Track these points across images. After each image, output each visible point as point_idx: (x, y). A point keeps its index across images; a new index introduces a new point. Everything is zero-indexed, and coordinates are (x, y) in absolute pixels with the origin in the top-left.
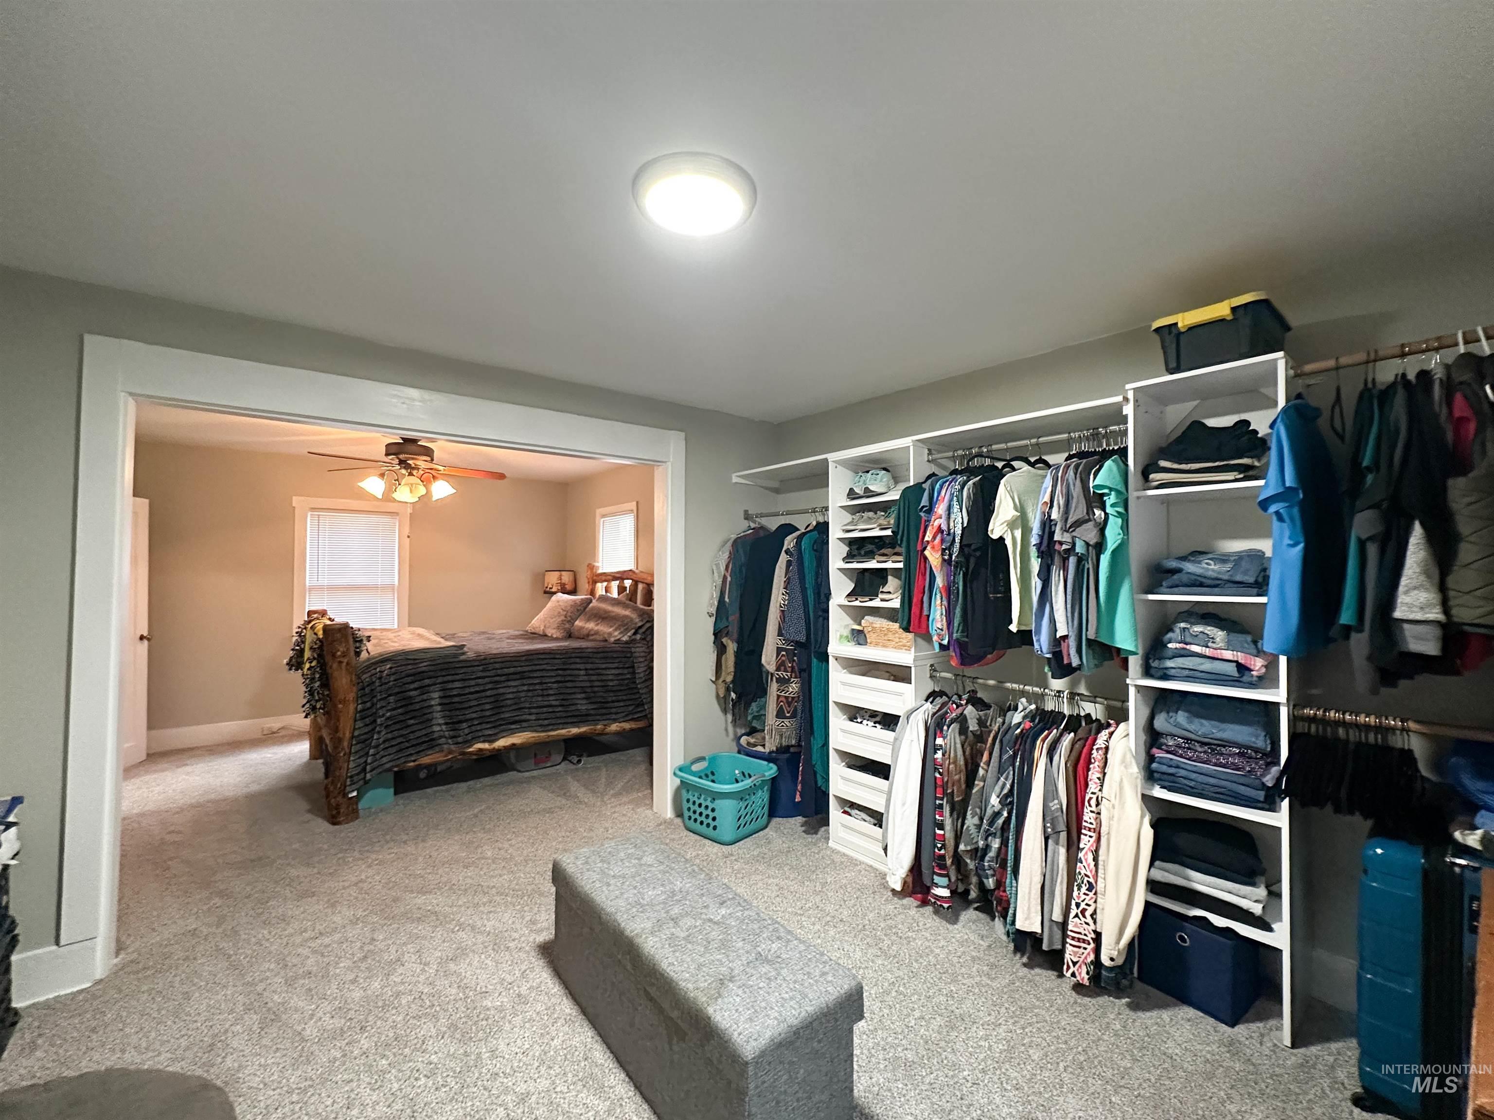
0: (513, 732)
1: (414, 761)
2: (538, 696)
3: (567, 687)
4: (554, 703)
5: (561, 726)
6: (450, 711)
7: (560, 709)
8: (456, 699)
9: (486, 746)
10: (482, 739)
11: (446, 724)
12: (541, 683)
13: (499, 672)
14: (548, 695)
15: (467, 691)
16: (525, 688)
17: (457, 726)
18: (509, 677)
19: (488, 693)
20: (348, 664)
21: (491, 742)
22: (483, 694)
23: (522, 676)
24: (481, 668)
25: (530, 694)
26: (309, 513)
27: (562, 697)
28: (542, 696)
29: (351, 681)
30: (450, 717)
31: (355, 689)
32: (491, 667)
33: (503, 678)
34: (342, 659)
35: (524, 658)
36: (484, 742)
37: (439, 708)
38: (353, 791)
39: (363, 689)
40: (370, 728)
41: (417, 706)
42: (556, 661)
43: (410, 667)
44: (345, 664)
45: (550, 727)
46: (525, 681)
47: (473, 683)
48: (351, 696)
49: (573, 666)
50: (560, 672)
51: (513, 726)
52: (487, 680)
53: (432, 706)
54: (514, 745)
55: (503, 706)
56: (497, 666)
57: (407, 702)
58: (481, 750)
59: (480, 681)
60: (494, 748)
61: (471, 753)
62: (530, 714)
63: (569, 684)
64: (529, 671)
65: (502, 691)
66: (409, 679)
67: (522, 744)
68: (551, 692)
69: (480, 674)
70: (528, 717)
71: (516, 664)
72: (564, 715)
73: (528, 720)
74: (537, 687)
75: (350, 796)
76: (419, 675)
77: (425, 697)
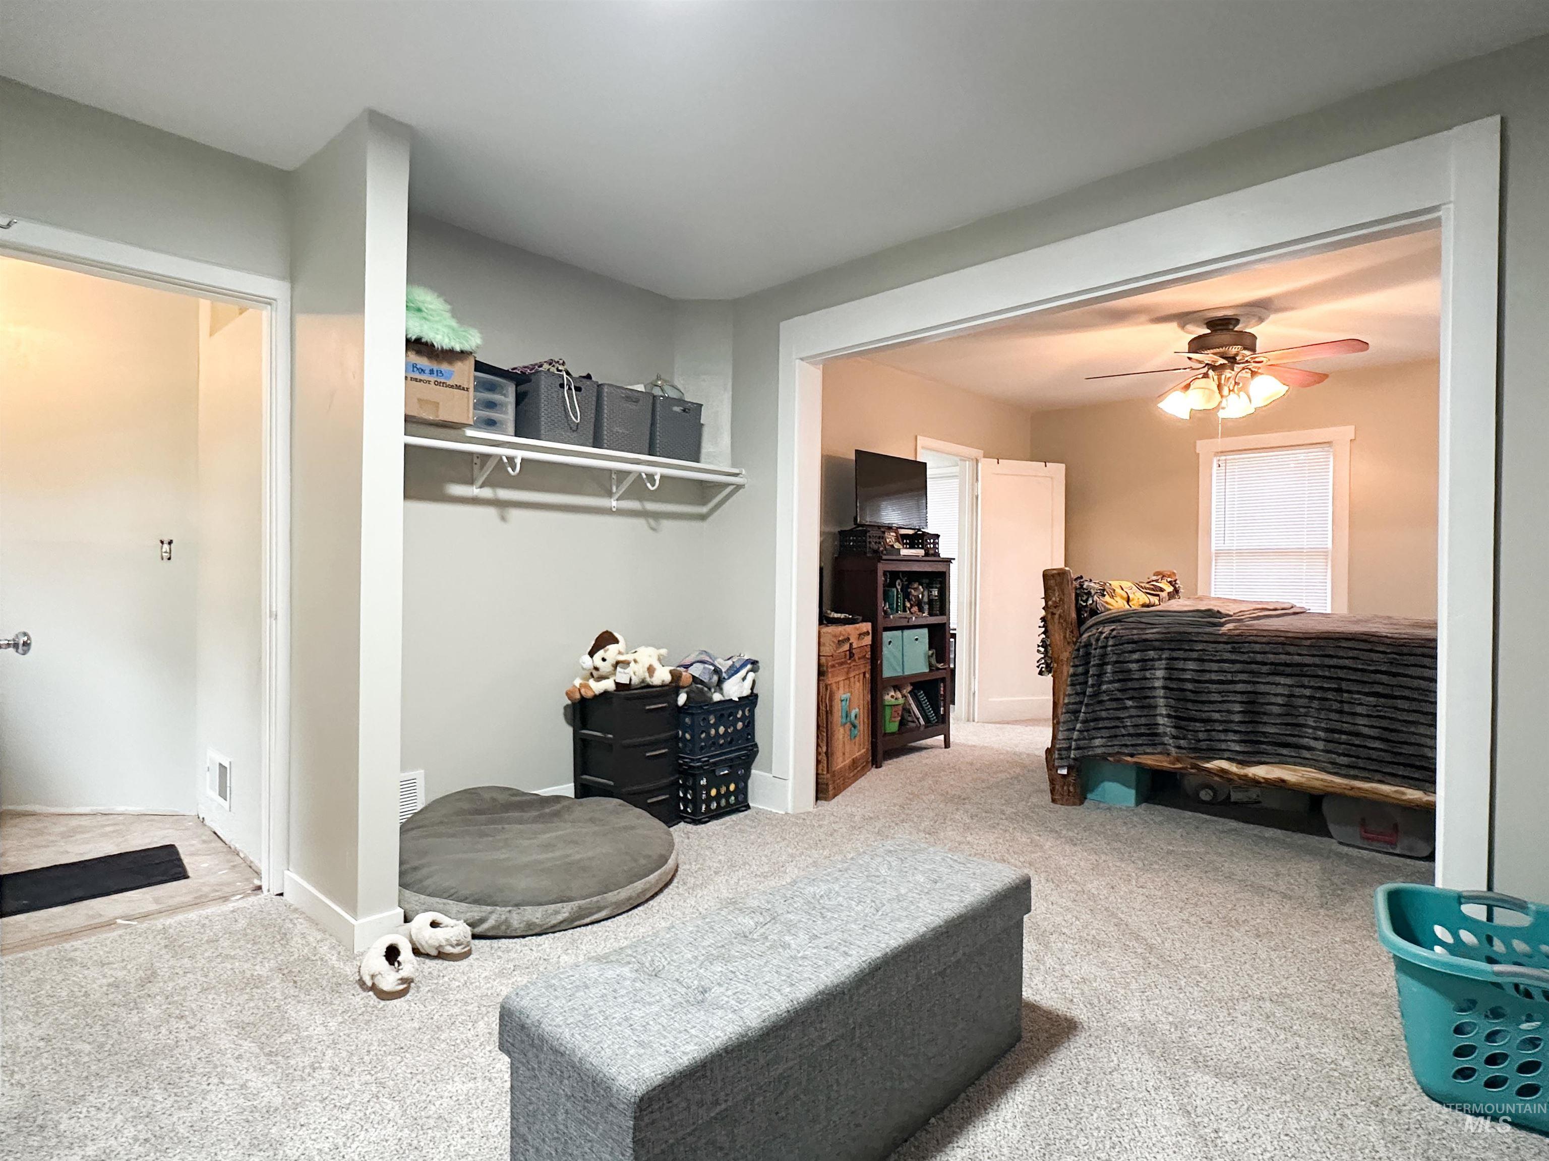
0: (1282, 761)
1: (1132, 755)
2: (1330, 710)
3: (1396, 708)
4: (1366, 731)
5: (1378, 776)
6: (1178, 700)
7: (1377, 744)
8: (1189, 686)
9: (1233, 768)
10: (1227, 755)
11: (1169, 716)
12: (1339, 690)
13: (1259, 658)
14: (1354, 714)
15: (1207, 677)
16: (1308, 692)
17: (1183, 723)
18: (1277, 669)
19: (1240, 687)
20: (1060, 616)
21: (1243, 763)
22: (1231, 687)
23: (1297, 670)
24: (1229, 647)
25: (1315, 704)
26: (1215, 460)
27: (1385, 723)
28: (1341, 712)
29: (1065, 637)
30: (1176, 709)
31: (1070, 649)
32: (1246, 648)
33: (1265, 669)
34: (1055, 611)
35: (1308, 642)
36: (1228, 759)
37: (1161, 692)
38: (1062, 767)
39: (1078, 650)
40: (1078, 699)
41: (1136, 685)
42: (1375, 656)
43: (1135, 632)
44: (1057, 616)
45: (1352, 772)
46: (1306, 681)
47: (1215, 666)
48: (1065, 655)
49: (1412, 671)
50: (1384, 678)
51: (1285, 751)
52: (1238, 667)
53: (1155, 688)
54: (1283, 781)
55: (1265, 714)
56: (1257, 647)
57: (1124, 676)
58: (1223, 771)
59: (1226, 666)
60: (1246, 776)
61: (1208, 770)
62: (1316, 739)
63: (1400, 703)
64: (1316, 665)
65: (1262, 688)
66: (1129, 647)
67: (1294, 784)
68: (1359, 709)
69: (1227, 656)
70: (1313, 743)
71: (1292, 649)
72: (1388, 757)
73: (1309, 749)
74: (1330, 695)
75: (1059, 772)
76: (1143, 644)
77: (1148, 675)
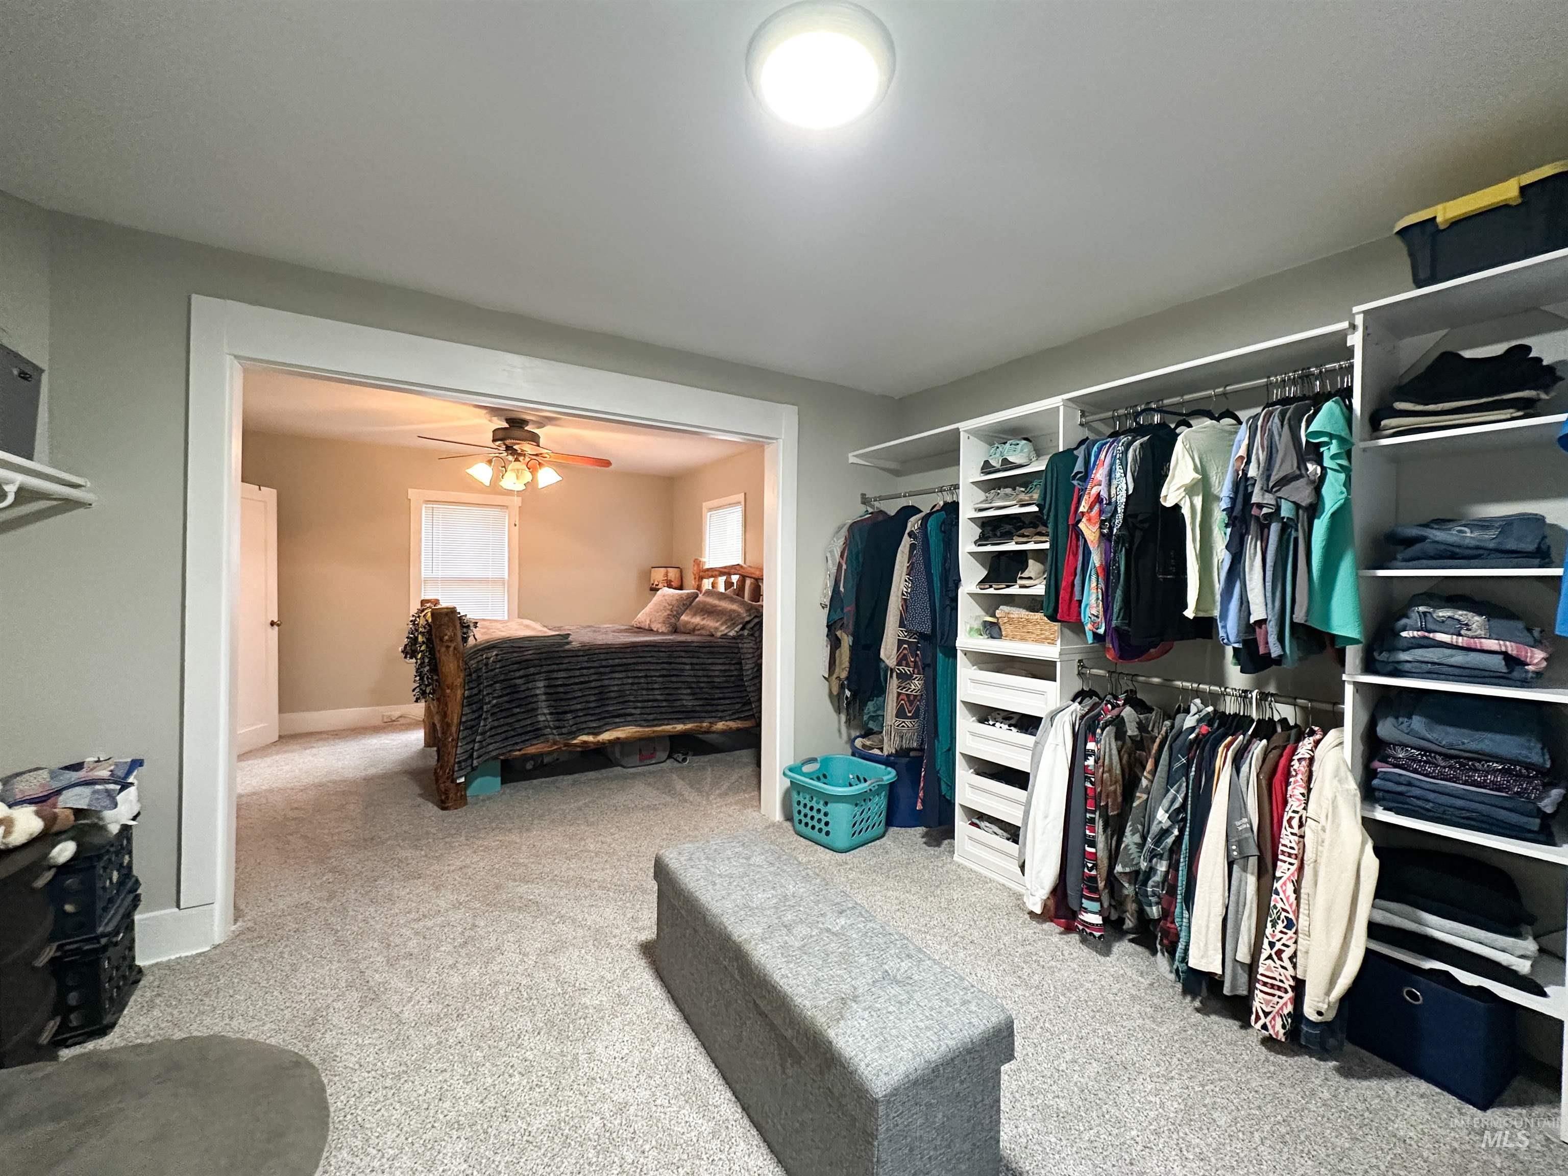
0: (617, 726)
1: (520, 750)
2: (643, 689)
3: (672, 682)
4: (659, 697)
5: (666, 722)
6: (555, 701)
7: (664, 704)
8: (561, 689)
9: (590, 738)
10: (586, 731)
11: (551, 714)
12: (646, 676)
13: (604, 663)
14: (653, 689)
15: (572, 681)
16: (630, 681)
17: (561, 716)
18: (614, 669)
19: (593, 684)
20: (455, 648)
21: (596, 734)
22: (587, 685)
23: (626, 667)
24: (586, 658)
25: (635, 687)
26: (424, 506)
27: (667, 691)
28: (648, 689)
29: (459, 666)
30: (555, 707)
31: (462, 675)
32: (595, 657)
33: (608, 670)
34: (449, 644)
35: (628, 650)
36: (588, 734)
37: (543, 697)
38: (461, 777)
39: (470, 675)
40: (476, 715)
41: (523, 695)
42: (661, 654)
43: (515, 655)
44: (451, 649)
45: (656, 722)
46: (630, 674)
47: (577, 673)
48: (459, 681)
49: (678, 660)
50: (665, 666)
51: (617, 720)
52: (592, 671)
53: (537, 695)
54: (618, 738)
55: (607, 699)
56: (602, 656)
57: (514, 689)
58: (585, 742)
59: (585, 672)
60: (598, 742)
61: (575, 745)
62: (635, 708)
63: (674, 679)
64: (634, 664)
65: (606, 682)
66: (515, 667)
67: (626, 738)
68: (656, 686)
69: (586, 665)
70: (633, 711)
71: (621, 655)
72: (670, 710)
73: (631, 715)
74: (642, 680)
75: (458, 781)
76: (524, 664)
77: (530, 685)
